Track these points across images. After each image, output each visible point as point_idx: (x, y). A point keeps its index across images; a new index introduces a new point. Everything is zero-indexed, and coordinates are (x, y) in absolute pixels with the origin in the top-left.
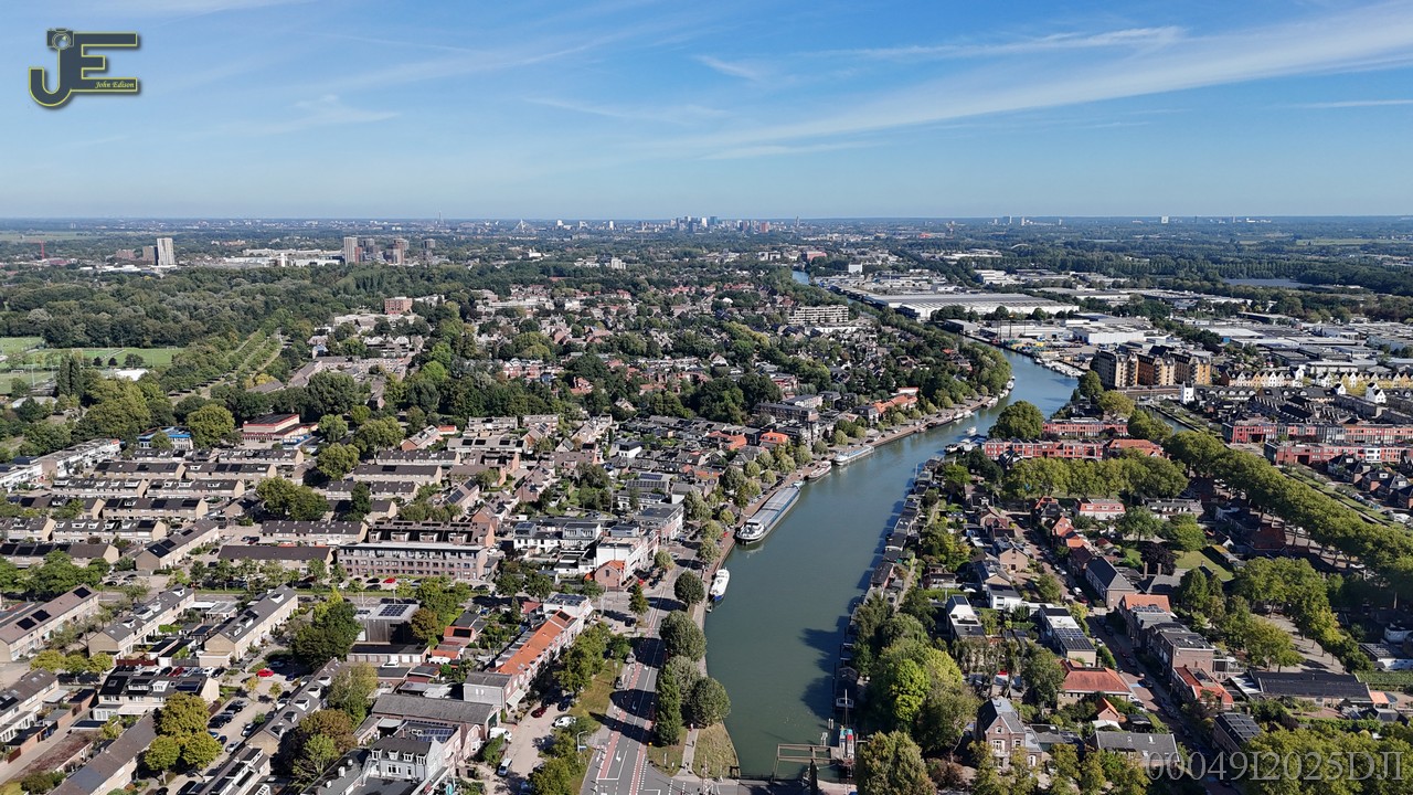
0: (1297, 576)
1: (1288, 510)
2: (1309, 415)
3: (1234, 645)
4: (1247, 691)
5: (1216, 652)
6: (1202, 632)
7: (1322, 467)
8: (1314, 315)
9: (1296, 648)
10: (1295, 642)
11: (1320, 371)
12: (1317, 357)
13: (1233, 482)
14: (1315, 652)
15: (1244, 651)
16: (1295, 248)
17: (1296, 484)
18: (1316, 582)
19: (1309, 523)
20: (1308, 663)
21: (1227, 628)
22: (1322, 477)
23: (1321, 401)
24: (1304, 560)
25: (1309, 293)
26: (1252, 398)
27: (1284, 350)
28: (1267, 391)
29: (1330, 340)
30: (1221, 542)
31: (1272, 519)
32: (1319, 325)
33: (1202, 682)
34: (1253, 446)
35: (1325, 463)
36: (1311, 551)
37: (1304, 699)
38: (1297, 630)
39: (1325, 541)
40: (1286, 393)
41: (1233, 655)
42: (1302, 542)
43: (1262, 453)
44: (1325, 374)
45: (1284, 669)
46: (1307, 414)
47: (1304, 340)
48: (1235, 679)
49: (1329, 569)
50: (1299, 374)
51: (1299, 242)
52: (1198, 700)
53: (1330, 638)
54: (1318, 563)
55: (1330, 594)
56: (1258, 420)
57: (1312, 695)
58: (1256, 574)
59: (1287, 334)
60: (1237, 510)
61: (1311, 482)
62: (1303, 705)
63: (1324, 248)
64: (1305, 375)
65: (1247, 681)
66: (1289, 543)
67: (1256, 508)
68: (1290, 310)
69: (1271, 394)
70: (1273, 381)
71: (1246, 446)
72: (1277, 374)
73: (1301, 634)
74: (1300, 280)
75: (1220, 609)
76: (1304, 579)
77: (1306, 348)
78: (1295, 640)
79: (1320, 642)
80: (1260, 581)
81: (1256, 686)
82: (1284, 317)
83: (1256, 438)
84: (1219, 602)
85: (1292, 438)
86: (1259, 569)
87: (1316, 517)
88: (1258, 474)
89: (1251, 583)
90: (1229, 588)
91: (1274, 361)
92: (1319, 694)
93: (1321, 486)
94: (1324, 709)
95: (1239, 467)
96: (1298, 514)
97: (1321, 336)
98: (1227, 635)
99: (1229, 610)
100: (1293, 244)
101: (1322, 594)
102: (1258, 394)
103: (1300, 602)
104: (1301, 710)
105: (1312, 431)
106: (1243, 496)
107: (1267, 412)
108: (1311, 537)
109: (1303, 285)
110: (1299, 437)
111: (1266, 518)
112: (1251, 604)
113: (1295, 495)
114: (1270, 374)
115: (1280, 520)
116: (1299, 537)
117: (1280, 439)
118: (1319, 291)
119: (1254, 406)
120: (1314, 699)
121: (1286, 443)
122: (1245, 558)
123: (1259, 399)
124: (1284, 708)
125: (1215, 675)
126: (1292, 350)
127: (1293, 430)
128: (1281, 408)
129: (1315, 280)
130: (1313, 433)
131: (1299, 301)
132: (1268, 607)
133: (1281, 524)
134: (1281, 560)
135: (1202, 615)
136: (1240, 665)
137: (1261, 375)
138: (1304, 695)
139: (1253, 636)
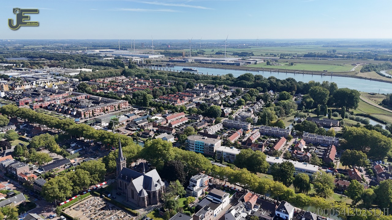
0: (46, 138)
1: (40, 121)
2: (40, 95)
3: (33, 161)
4: (40, 172)
5: (29, 166)
6: (24, 161)
7: (46, 108)
8: (34, 67)
9: (50, 156)
10: (50, 155)
11: (40, 82)
12: (38, 79)
13: (23, 117)
14: (55, 156)
15: (37, 162)
16: (24, 49)
17: (40, 114)
18: (52, 138)
19: (46, 123)
20: (54, 159)
21: (31, 158)
22: (47, 110)
23: (42, 90)
24: (47, 133)
25: (31, 61)
26: (23, 92)
27: (28, 78)
28: (26, 90)
29: (40, 74)
30: (23, 135)
31: (36, 125)
32: (36, 70)
33: (27, 175)
34: (26, 106)
35: (47, 107)
36: (49, 130)
37: (55, 169)
38: (50, 152)
39: (51, 127)
40: (32, 90)
41: (34, 164)
42: (46, 129)
43: (29, 107)
44: (41, 83)
45: (49, 163)
46: (39, 95)
47: (33, 74)
48: (36, 171)
49: (54, 134)
50: (34, 84)
51: (25, 47)
52: (27, 181)
53: (58, 151)
54: (51, 133)
55: (56, 140)
56: (26, 98)
57: (57, 167)
58: (35, 141)
59: (28, 73)
60: (26, 125)
61: (44, 112)
62: (55, 170)
63: (32, 48)
64: (36, 84)
65: (40, 170)
66: (42, 130)
67: (31, 123)
68: (27, 66)
69: (28, 91)
70: (28, 87)
71: (24, 106)
72: (28, 85)
73: (51, 153)
74: (28, 58)
75: (28, 154)
76: (48, 138)
77: (34, 76)
78: (50, 154)
79: (56, 153)
80: (37, 142)
81: (42, 170)
82: (26, 68)
83: (27, 103)
84: (27, 152)
85: (36, 102)
86: (36, 139)
87: (48, 121)
88: (29, 113)
89: (35, 144)
90: (29, 147)
91: (26, 81)
92: (59, 166)
93: (47, 113)
94: (61, 169)
95: (23, 113)
96: (43, 122)
97: (37, 73)
98: (31, 160)
99: (30, 153)
100: (23, 47)
101: (54, 141)
102: (24, 91)
103: (49, 144)
104: (55, 172)
105: (41, 99)
106: (27, 120)
107: (28, 96)
108: (48, 127)
109: (29, 59)
110: (38, 101)
111: (35, 125)
112: (36, 149)
113: (41, 117)
114: (26, 85)
115: (38, 124)
116: (44, 128)
117: (33, 103)
118: (34, 60)
119: (24, 94)
120: (58, 168)
121: (35, 104)
122: (31, 137)
123: (25, 92)
124: (51, 173)
125: (30, 172)
126: (31, 77)
127: (36, 99)
128: (32, 94)
129: (32, 57)
130: (42, 99)
131: (29, 63)
132: (41, 148)
133: (39, 125)
134: (41, 135)
135: (23, 157)
136: (37, 167)
137: (24, 85)
138: (55, 167)
139: (38, 158)
